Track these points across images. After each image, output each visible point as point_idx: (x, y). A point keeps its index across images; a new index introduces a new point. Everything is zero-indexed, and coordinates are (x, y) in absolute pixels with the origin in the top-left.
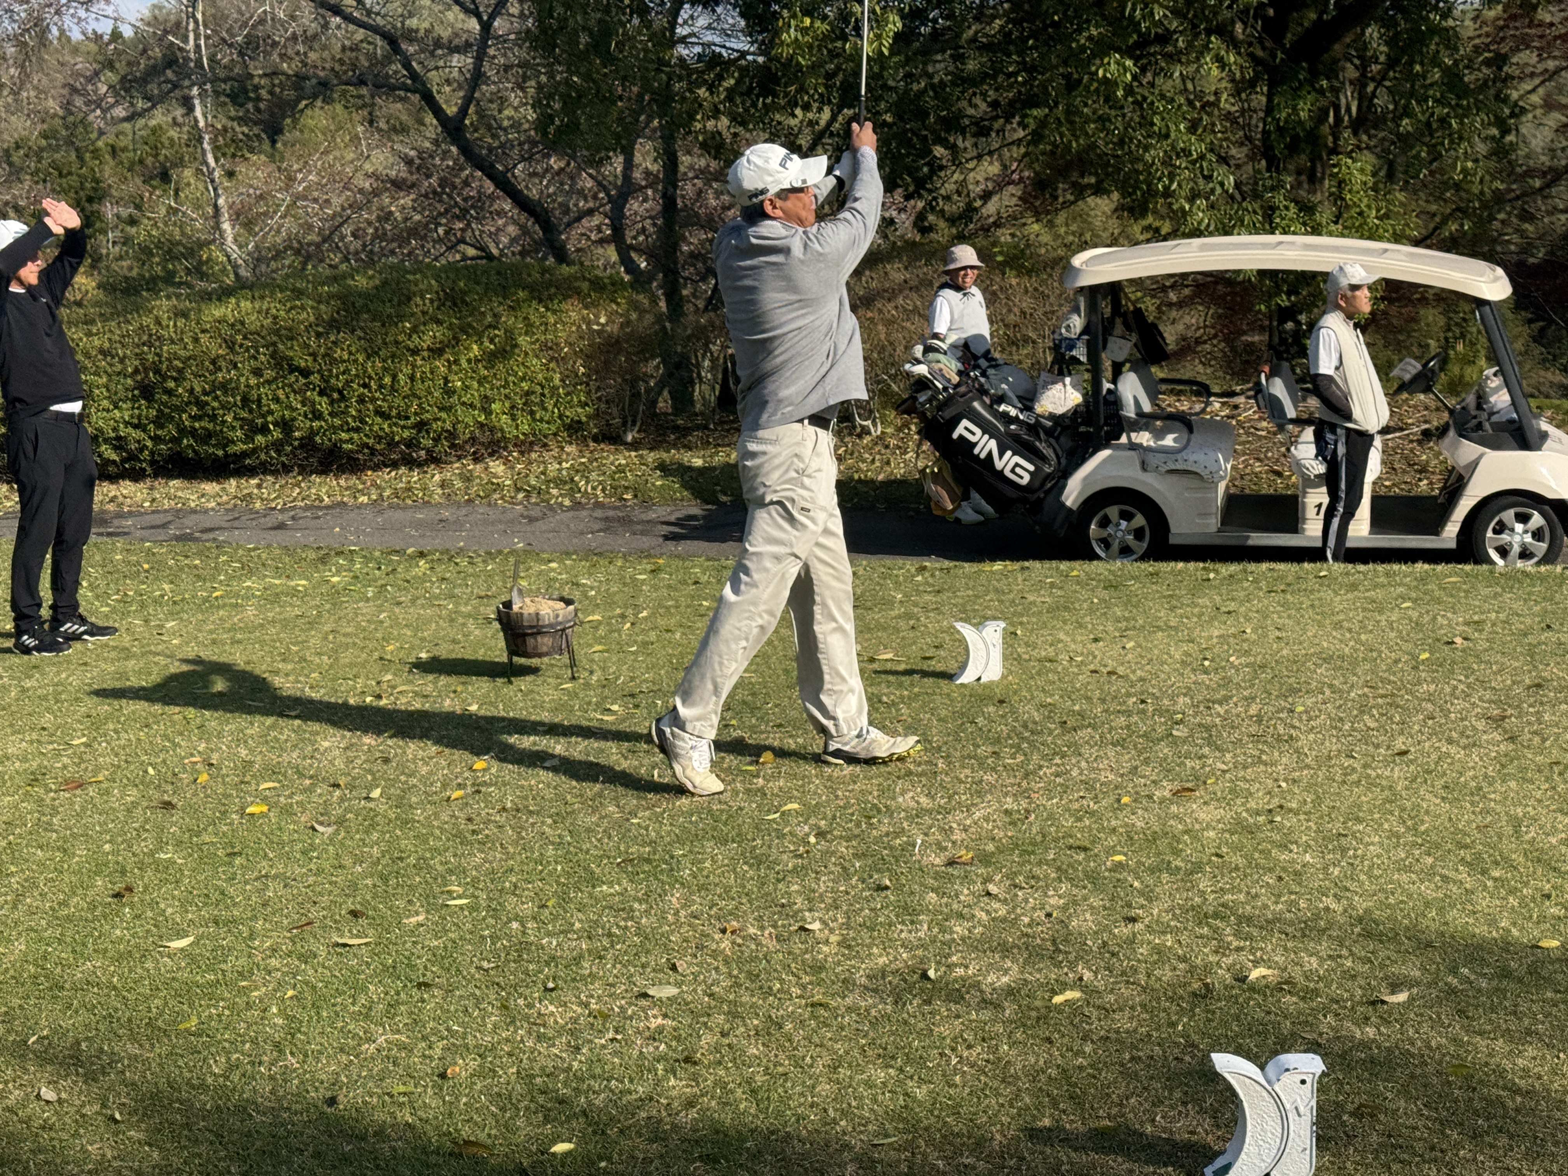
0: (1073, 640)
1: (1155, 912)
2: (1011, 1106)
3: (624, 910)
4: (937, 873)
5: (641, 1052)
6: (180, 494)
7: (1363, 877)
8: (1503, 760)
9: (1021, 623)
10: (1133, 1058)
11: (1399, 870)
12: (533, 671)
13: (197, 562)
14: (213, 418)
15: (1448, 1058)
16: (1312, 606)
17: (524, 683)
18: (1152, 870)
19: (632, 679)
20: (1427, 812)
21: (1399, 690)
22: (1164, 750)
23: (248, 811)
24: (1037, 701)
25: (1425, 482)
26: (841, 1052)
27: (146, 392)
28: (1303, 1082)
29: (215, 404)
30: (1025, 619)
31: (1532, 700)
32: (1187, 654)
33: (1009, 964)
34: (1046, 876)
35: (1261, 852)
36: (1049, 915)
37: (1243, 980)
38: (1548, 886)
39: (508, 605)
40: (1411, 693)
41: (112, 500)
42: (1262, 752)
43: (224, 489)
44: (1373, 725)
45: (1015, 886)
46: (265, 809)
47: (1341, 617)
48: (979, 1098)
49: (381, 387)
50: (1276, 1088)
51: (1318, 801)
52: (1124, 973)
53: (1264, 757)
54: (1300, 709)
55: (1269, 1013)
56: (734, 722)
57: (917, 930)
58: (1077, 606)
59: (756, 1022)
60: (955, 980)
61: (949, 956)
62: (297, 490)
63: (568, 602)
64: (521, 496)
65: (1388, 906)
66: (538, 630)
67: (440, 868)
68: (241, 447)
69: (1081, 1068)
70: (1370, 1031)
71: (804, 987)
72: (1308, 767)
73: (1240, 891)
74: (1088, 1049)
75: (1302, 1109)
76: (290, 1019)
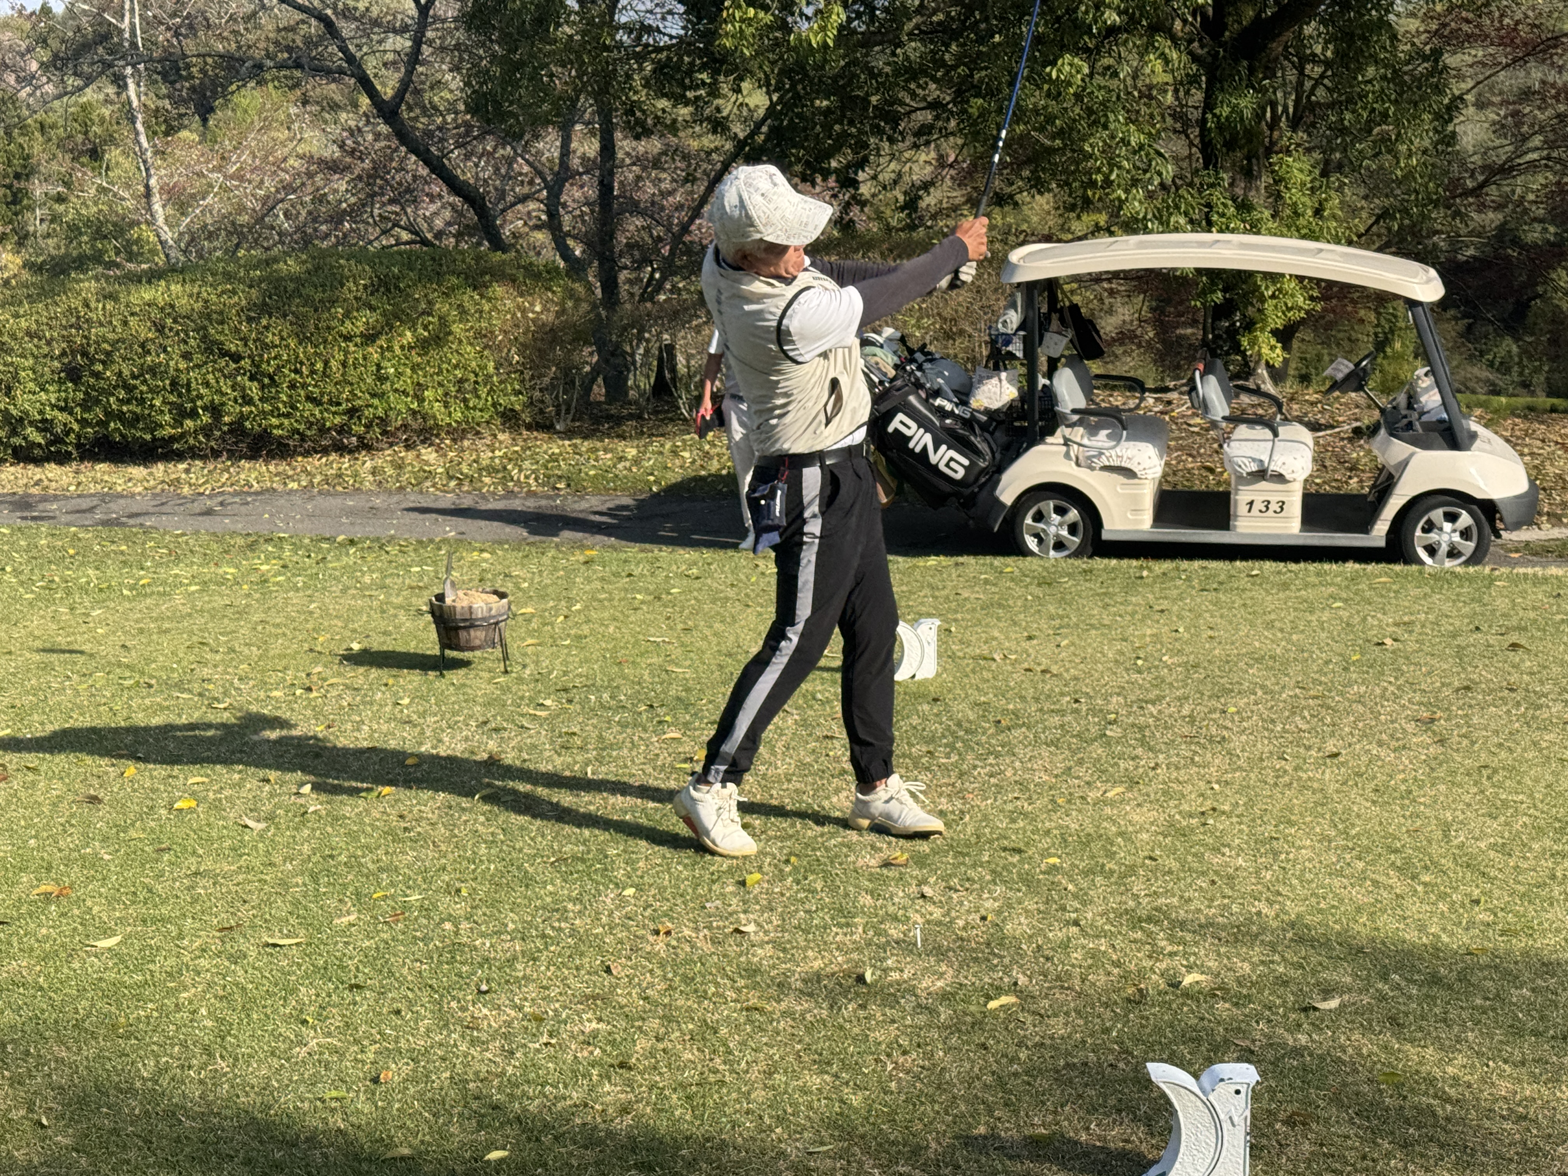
0: (1007, 638)
1: (1089, 915)
2: (947, 1113)
3: (557, 910)
4: (871, 874)
5: (576, 1057)
6: (106, 478)
7: (1295, 882)
8: (1433, 764)
9: (956, 620)
10: (1067, 1065)
11: (1330, 874)
12: (465, 664)
13: (124, 548)
14: (141, 401)
15: (1379, 1066)
16: (1244, 605)
17: (455, 676)
18: (1086, 873)
19: (565, 673)
20: (1358, 816)
21: (1330, 691)
22: (1098, 750)
23: (176, 806)
24: (972, 698)
25: (1355, 480)
26: (777, 1057)
27: (73, 374)
28: (1238, 1092)
29: (145, 388)
30: (959, 616)
31: (1461, 702)
32: (1121, 653)
33: (944, 968)
34: (981, 878)
35: (1195, 855)
36: (984, 918)
37: (1176, 985)
38: (1477, 892)
39: (441, 597)
40: (1342, 694)
41: (37, 483)
42: (1195, 753)
43: (151, 474)
44: (1304, 727)
45: (950, 888)
46: (193, 804)
47: (1273, 616)
48: (914, 1105)
49: (313, 372)
50: (1211, 1098)
51: (1250, 803)
52: (1058, 978)
53: (1197, 759)
54: (1232, 709)
55: (1202, 1019)
56: (668, 718)
57: (852, 934)
58: (1011, 602)
59: (691, 1026)
60: (891, 985)
61: (885, 959)
62: (226, 475)
63: (502, 595)
64: (453, 483)
65: (1320, 911)
66: (471, 624)
67: (371, 866)
68: (168, 431)
69: (1016, 1074)
70: (1303, 1039)
71: (739, 991)
72: (1240, 768)
73: (1174, 896)
74: (1023, 1056)
75: (1236, 1119)
76: (220, 1021)
